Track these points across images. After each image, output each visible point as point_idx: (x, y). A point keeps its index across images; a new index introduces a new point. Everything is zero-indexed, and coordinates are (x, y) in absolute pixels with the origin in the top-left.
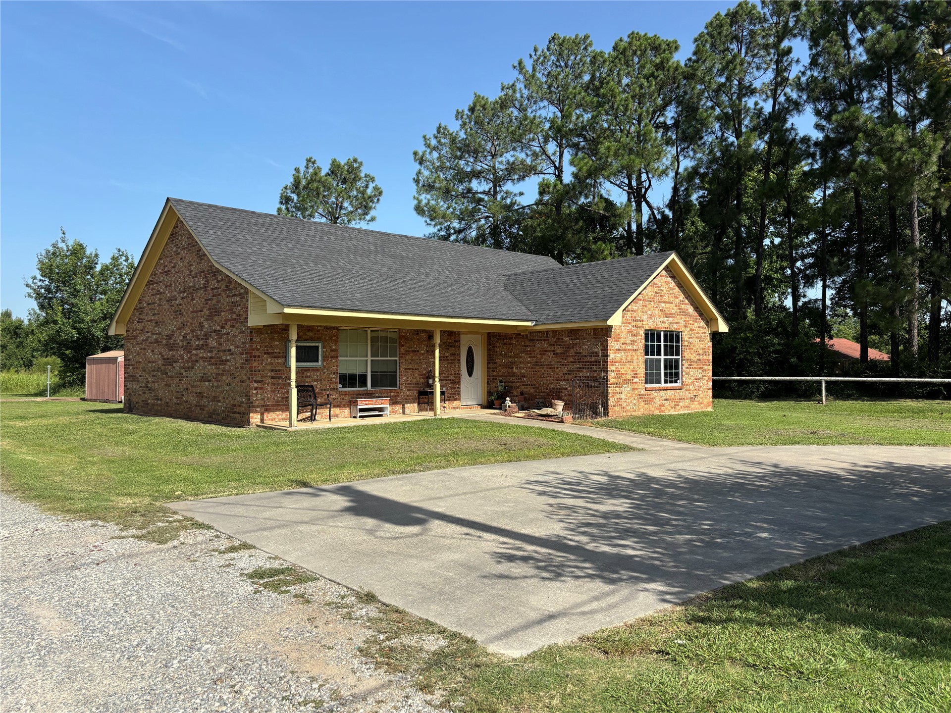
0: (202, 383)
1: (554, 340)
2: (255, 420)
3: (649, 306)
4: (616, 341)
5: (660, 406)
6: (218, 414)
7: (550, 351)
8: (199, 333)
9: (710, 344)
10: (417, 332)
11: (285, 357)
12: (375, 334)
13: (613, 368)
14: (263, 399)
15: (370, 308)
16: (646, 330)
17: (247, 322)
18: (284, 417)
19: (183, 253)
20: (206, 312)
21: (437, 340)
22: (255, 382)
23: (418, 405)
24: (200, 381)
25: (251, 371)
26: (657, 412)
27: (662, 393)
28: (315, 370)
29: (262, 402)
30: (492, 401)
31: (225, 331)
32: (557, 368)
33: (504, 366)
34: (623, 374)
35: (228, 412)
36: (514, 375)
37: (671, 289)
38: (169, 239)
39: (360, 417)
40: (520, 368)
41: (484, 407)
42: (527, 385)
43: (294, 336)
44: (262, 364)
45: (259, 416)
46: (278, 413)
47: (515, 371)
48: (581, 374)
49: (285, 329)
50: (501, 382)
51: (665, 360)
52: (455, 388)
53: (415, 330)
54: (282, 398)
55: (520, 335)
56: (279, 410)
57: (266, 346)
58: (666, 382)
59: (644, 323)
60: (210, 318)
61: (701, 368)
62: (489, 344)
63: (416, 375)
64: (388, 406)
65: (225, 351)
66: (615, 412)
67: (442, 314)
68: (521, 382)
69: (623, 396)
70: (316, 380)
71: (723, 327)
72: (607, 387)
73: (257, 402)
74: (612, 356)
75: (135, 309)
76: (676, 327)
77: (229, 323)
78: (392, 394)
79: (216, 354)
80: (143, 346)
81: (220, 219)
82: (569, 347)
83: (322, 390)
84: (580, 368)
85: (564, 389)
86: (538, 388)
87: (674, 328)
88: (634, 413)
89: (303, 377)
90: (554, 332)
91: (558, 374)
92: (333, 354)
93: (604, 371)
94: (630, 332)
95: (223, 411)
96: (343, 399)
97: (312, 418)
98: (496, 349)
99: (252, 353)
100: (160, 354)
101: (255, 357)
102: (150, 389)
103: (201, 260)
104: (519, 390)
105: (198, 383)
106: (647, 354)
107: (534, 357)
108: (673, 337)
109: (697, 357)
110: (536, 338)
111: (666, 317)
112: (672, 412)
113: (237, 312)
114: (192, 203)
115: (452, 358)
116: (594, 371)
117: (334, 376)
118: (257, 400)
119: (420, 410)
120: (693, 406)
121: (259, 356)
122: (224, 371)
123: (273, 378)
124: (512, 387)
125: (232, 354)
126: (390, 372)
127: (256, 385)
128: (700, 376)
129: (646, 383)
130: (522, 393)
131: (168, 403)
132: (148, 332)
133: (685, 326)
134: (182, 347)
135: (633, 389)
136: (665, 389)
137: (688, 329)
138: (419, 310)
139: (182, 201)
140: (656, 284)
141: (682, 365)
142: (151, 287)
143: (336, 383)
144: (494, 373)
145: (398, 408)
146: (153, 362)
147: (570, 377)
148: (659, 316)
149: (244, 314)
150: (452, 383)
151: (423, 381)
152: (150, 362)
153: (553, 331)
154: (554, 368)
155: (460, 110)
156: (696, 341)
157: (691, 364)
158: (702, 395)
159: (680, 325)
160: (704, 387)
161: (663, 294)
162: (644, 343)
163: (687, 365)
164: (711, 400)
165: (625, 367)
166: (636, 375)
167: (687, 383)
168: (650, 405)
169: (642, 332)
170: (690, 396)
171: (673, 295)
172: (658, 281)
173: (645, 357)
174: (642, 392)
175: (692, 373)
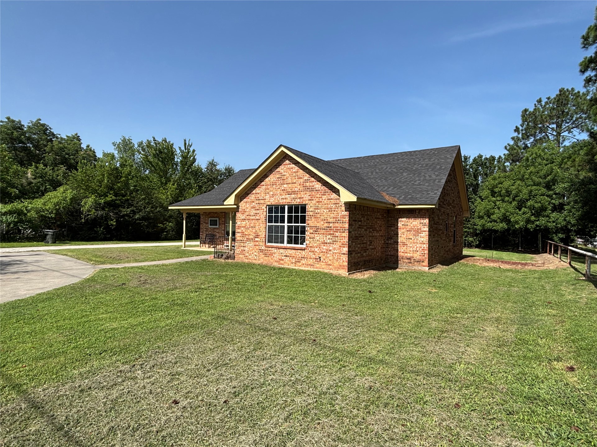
4: (242, 214)
5: (279, 260)
9: (346, 213)
11: (208, 224)
13: (239, 231)
14: (203, 238)
16: (269, 205)
25: (201, 228)
26: (276, 265)
28: (217, 229)
34: (247, 235)
44: (203, 226)
51: (289, 227)
57: (204, 220)
58: (289, 242)
59: (266, 201)
61: (331, 234)
66: (240, 258)
69: (246, 249)
70: (217, 233)
74: (239, 223)
83: (219, 236)
87: (298, 202)
89: (214, 231)
92: (223, 222)
94: (254, 207)
106: (270, 222)
108: (298, 209)
117: (223, 231)
120: (318, 266)
121: (202, 223)
123: (205, 231)
127: (201, 233)
129: (269, 242)
133: (310, 200)
135: (255, 245)
136: (288, 248)
137: (314, 202)
140: (279, 172)
141: (307, 231)
143: (224, 234)
148: (281, 195)
156: (325, 211)
157: (317, 230)
158: (331, 258)
159: (304, 199)
160: (335, 251)
161: (285, 177)
162: (268, 214)
163: (311, 231)
164: (347, 264)
165: (249, 231)
166: (257, 236)
167: (311, 245)
168: (270, 258)
169: (264, 207)
170: (314, 256)
171: (297, 177)
172: (281, 169)
173: (268, 224)
174: (263, 248)
175: (318, 238)
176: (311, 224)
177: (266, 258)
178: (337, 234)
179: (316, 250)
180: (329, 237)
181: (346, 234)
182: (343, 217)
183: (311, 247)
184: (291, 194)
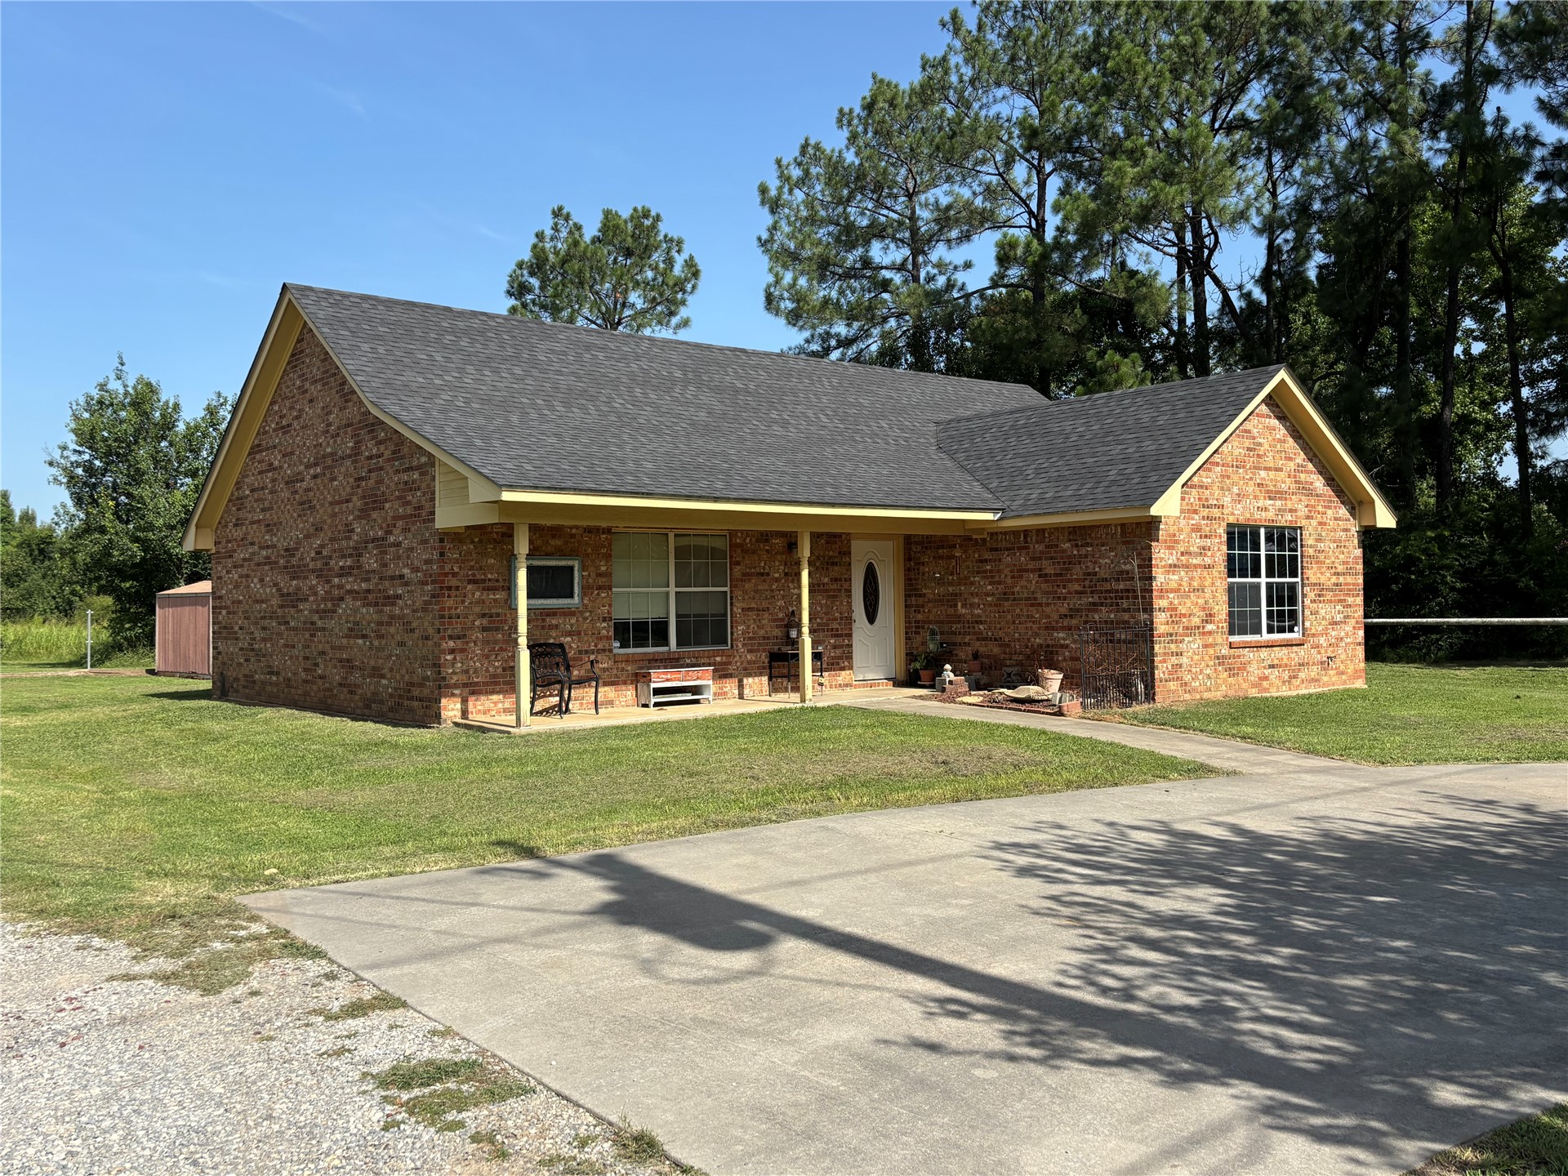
0: (352, 641)
1: (1040, 547)
2: (451, 714)
3: (1235, 478)
4: (1169, 548)
5: (1260, 678)
6: (382, 702)
7: (1033, 571)
8: (344, 543)
9: (1359, 552)
10: (765, 537)
11: (509, 589)
12: (684, 542)
13: (1163, 603)
14: (467, 672)
15: (670, 490)
16: (1229, 525)
17: (433, 520)
18: (507, 705)
19: (314, 390)
20: (357, 502)
21: (805, 551)
22: (451, 637)
23: (770, 679)
24: (347, 637)
25: (443, 617)
26: (1253, 693)
27: (1264, 653)
28: (568, 613)
29: (464, 678)
30: (916, 671)
31: (392, 539)
32: (1048, 605)
33: (939, 601)
34: (1184, 615)
35: (400, 696)
36: (958, 619)
37: (1280, 441)
38: (289, 363)
39: (656, 705)
40: (972, 605)
41: (898, 683)
42: (985, 639)
43: (522, 547)
44: (463, 602)
45: (459, 706)
46: (495, 697)
47: (961, 610)
48: (1097, 617)
49: (506, 534)
50: (933, 633)
51: (1269, 586)
52: (841, 646)
53: (761, 533)
54: (504, 670)
55: (971, 539)
56: (498, 693)
57: (472, 568)
58: (1270, 630)
59: (1226, 511)
60: (364, 514)
61: (1340, 601)
62: (908, 558)
63: (764, 622)
64: (711, 682)
65: (392, 578)
66: (1168, 692)
67: (815, 499)
68: (974, 634)
69: (1184, 660)
70: (569, 634)
71: (1385, 519)
72: (1152, 642)
73: (455, 678)
74: (1160, 578)
75: (230, 501)
76: (1290, 518)
77: (400, 523)
78: (718, 659)
79: (377, 584)
80: (245, 571)
81: (383, 322)
82: (1071, 561)
83: (580, 652)
84: (1094, 604)
85: (1062, 646)
86: (1008, 646)
87: (1285, 520)
88: (1206, 695)
89: (543, 627)
90: (1040, 531)
91: (1048, 617)
92: (602, 581)
93: (1145, 610)
94: (1196, 529)
95: (391, 696)
96: (623, 670)
97: (562, 709)
98: (921, 568)
99: (443, 582)
100: (275, 585)
101: (449, 588)
102: (259, 655)
103: (346, 401)
104: (969, 649)
105: (345, 641)
106: (1231, 574)
107: (1000, 583)
108: (1284, 537)
109: (1334, 579)
110: (1004, 544)
111: (1270, 498)
112: (1285, 692)
113: (415, 500)
114: (329, 293)
115: (834, 587)
116: (1125, 610)
117: (605, 624)
118: (454, 673)
119: (774, 689)
120: (1325, 679)
121: (457, 588)
122: (392, 617)
123: (484, 629)
124: (954, 644)
125: (407, 584)
126: (712, 616)
127: (451, 644)
128: (1339, 618)
129: (1231, 632)
130: (976, 656)
131: (289, 680)
132: (252, 544)
133: (1308, 517)
134: (313, 571)
135: (1206, 646)
136: (1270, 646)
137: (1314, 523)
138: (768, 492)
139: (311, 289)
140: (1249, 431)
141: (1304, 596)
142: (258, 456)
143: (608, 638)
144: (920, 617)
145: (731, 686)
146: (262, 602)
147: (1074, 622)
148: (1256, 497)
149: (427, 505)
150: (836, 636)
151: (777, 632)
152: (257, 602)
153: (1038, 531)
154: (1040, 605)
155: (846, 110)
156: (1331, 546)
157: (1320, 592)
158: (1343, 657)
159: (1299, 514)
160: (1348, 640)
161: (1262, 451)
162: (1226, 552)
163: (1313, 596)
164: (1364, 665)
165: (1188, 603)
166: (1209, 617)
167: (1313, 631)
168: (1238, 678)
169: (1221, 531)
170: (1319, 657)
171: (1283, 455)
173: (1227, 579)
174: (1223, 651)
175: (1323, 612)
176: (1313, 580)
177: (1232, 680)
178: (1350, 600)
179: (1322, 640)
180: (1339, 607)
181: (1361, 600)
182: (1356, 560)
183: (1313, 635)
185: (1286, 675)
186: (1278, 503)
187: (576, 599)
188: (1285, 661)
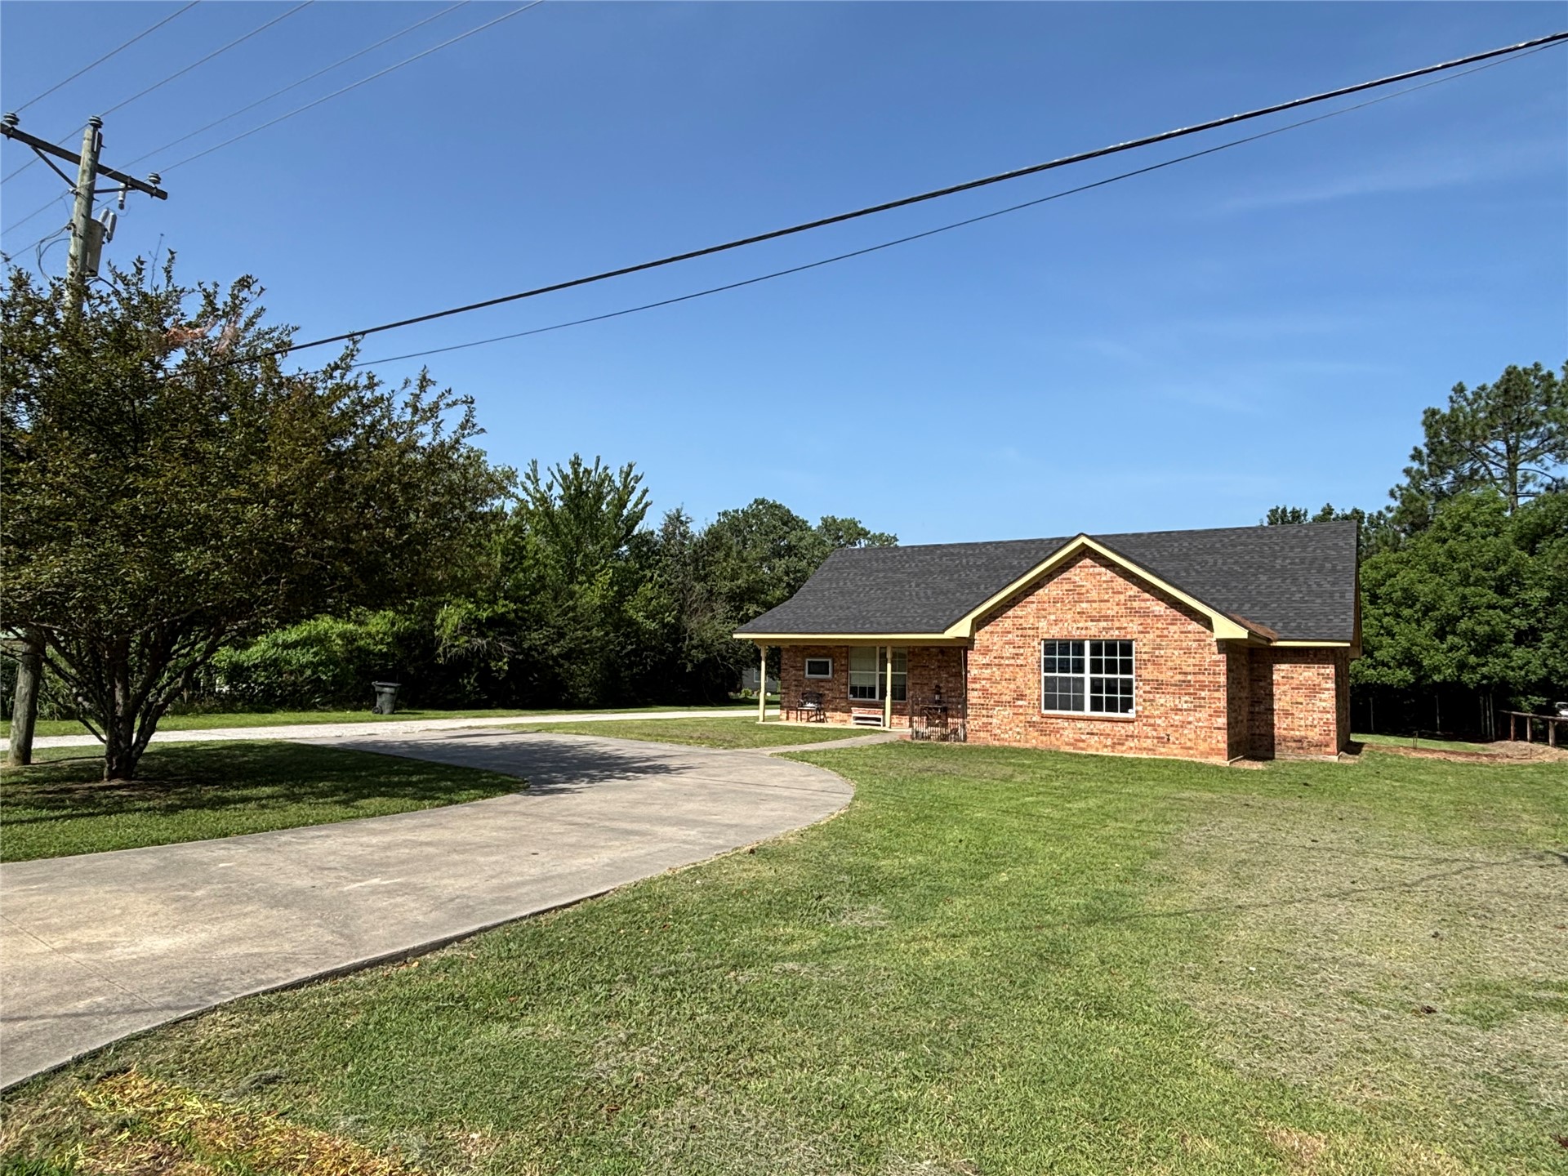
3: (1053, 610)
5: (1076, 740)
9: (1219, 657)
11: (803, 670)
12: (884, 651)
13: (974, 686)
14: (789, 702)
16: (1045, 640)
22: (784, 688)
26: (1070, 750)
27: (1080, 724)
28: (827, 681)
29: (787, 705)
34: (996, 694)
37: (1105, 582)
39: (856, 724)
44: (788, 675)
45: (785, 716)
51: (1093, 680)
53: (924, 647)
57: (792, 661)
58: (1096, 705)
59: (1040, 631)
61: (1189, 694)
63: (925, 690)
66: (976, 738)
69: (994, 721)
70: (828, 690)
72: (966, 708)
73: (784, 704)
74: (974, 671)
76: (1117, 632)
78: (899, 707)
83: (832, 698)
87: (1115, 634)
88: (1016, 744)
89: (817, 687)
92: (842, 668)
94: (1009, 643)
96: (850, 707)
101: (784, 669)
106: (1050, 670)
108: (1115, 648)
109: (1178, 677)
111: (1092, 621)
112: (1106, 753)
117: (843, 687)
120: (1163, 750)
121: (787, 669)
123: (795, 686)
126: (899, 686)
127: (783, 691)
128: (1185, 706)
129: (1047, 708)
133: (1142, 632)
135: (1016, 714)
136: (1091, 720)
137: (1151, 636)
140: (1069, 579)
141: (1138, 688)
143: (847, 693)
145: (905, 720)
148: (1075, 621)
151: (932, 696)
156: (1176, 653)
157: (1159, 686)
158: (1192, 736)
159: (1129, 630)
160: (1200, 724)
161: (1084, 590)
162: (1043, 656)
163: (1148, 688)
164: (1225, 746)
165: (999, 687)
166: (1021, 697)
167: (1147, 713)
168: (1052, 737)
169: (1035, 643)
170: (1155, 734)
171: (1110, 591)
172: (1074, 574)
173: (1044, 674)
174: (1034, 719)
175: (1162, 701)
176: (1147, 676)
177: (1044, 738)
178: (1203, 694)
179: (1159, 721)
180: (1187, 698)
181: (1222, 695)
182: (1216, 663)
183: (1147, 717)
184: (1099, 621)
185: (1109, 742)
186: (1103, 624)
187: (830, 676)
188: (1108, 732)
